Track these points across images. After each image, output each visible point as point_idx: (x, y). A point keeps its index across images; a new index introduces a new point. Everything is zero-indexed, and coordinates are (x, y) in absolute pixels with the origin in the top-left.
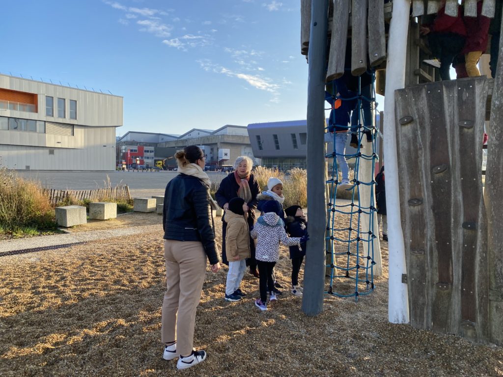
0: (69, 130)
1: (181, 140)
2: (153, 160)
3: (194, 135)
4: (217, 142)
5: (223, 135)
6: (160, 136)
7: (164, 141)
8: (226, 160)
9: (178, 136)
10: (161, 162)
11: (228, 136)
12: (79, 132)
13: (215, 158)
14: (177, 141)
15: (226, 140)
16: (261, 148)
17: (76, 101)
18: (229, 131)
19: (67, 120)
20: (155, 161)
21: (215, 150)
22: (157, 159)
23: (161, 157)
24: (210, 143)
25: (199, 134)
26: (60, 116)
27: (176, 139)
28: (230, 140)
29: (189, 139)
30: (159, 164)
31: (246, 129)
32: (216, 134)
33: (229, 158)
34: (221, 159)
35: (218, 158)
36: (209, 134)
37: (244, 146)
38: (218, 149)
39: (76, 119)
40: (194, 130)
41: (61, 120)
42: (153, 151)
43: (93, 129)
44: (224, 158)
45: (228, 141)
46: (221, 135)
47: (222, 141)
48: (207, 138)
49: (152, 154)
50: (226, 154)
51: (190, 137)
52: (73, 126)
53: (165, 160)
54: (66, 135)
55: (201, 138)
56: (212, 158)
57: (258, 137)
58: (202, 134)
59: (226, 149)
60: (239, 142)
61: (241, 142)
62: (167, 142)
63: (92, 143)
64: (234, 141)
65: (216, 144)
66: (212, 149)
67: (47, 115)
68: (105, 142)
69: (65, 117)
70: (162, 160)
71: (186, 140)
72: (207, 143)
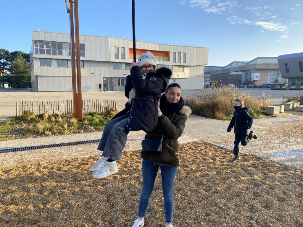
0: (182, 69)
1: (225, 69)
2: (210, 82)
3: (233, 65)
4: (250, 69)
5: (255, 64)
6: (211, 67)
7: (214, 70)
8: (257, 80)
9: (223, 67)
10: (215, 83)
11: (259, 65)
12: (187, 69)
13: (249, 79)
14: (223, 70)
15: (257, 67)
16: (288, 71)
17: (186, 53)
18: (259, 62)
19: (182, 64)
20: (211, 83)
21: (249, 75)
22: (212, 81)
23: (215, 80)
24: (245, 69)
25: (237, 64)
26: (179, 62)
27: (222, 69)
28: (260, 67)
29: (231, 68)
30: (214, 84)
31: (277, 59)
32: (250, 64)
33: (259, 79)
34: (253, 80)
35: (251, 79)
36: (244, 64)
37: (270, 71)
38: (251, 74)
39: (186, 63)
40: (234, 62)
41: (179, 64)
42: (210, 77)
43: (193, 67)
44: (256, 79)
45: (259, 68)
46: (254, 64)
47: (254, 68)
48: (243, 67)
49: (209, 79)
50: (257, 77)
51: (231, 67)
52: (184, 66)
53: (217, 82)
54: (181, 71)
55: (239, 67)
56: (246, 79)
57: (286, 64)
58: (239, 65)
59: (257, 73)
60: (267, 68)
61: (268, 68)
62: (216, 71)
63: (192, 75)
64: (263, 67)
65: (250, 70)
66: (246, 74)
67: (174, 62)
68: (198, 74)
69: (181, 62)
70: (215, 82)
71: (229, 69)
72: (243, 70)
